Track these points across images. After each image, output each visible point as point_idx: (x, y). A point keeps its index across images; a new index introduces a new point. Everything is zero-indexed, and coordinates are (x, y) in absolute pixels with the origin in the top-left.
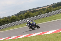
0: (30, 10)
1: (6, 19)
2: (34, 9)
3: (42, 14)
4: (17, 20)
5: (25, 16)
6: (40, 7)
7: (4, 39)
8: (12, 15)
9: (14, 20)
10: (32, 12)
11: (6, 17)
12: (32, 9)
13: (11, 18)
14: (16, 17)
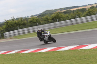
0: (61, 9)
1: (22, 20)
3: (80, 17)
5: (53, 19)
6: (78, 7)
7: (16, 51)
9: (34, 23)
12: (65, 9)
13: (30, 20)
14: (37, 18)
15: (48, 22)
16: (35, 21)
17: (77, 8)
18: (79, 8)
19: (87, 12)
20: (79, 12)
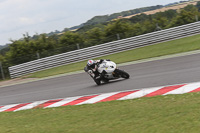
0: (125, 14)
1: (44, 39)
2: (137, 11)
3: (164, 27)
4: (83, 46)
5: (109, 34)
6: (158, 7)
7: (35, 104)
8: (66, 30)
9: (71, 43)
10: (130, 19)
11: (44, 36)
12: (132, 12)
13: (61, 38)
14: (76, 34)
15: (99, 40)
16: (72, 40)
17: (157, 11)
18: (163, 10)
19: (178, 16)
20: (162, 19)
